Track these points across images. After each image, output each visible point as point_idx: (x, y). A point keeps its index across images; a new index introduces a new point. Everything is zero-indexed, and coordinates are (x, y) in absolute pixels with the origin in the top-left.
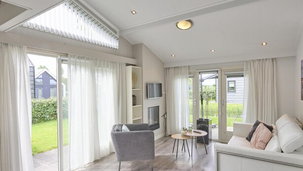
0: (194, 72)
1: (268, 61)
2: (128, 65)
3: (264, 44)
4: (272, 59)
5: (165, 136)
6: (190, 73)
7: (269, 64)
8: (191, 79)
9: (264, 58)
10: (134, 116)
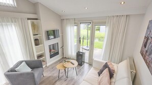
0: (77, 22)
1: (123, 17)
2: (28, 19)
3: (123, 3)
4: (127, 16)
5: (63, 58)
6: (75, 23)
7: (123, 19)
8: (76, 27)
9: (121, 14)
10: (37, 52)
